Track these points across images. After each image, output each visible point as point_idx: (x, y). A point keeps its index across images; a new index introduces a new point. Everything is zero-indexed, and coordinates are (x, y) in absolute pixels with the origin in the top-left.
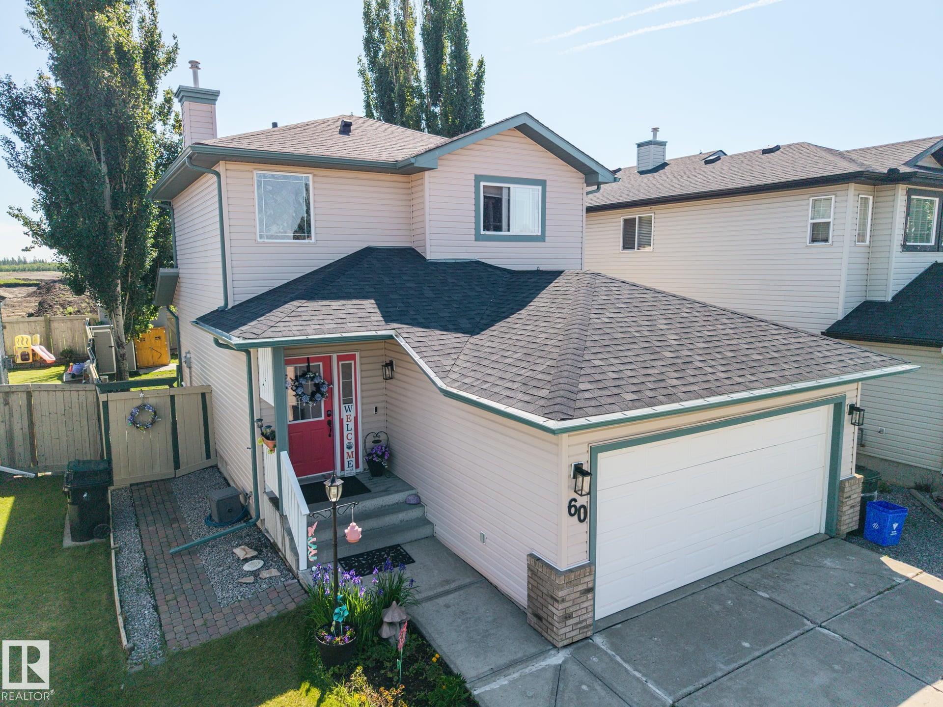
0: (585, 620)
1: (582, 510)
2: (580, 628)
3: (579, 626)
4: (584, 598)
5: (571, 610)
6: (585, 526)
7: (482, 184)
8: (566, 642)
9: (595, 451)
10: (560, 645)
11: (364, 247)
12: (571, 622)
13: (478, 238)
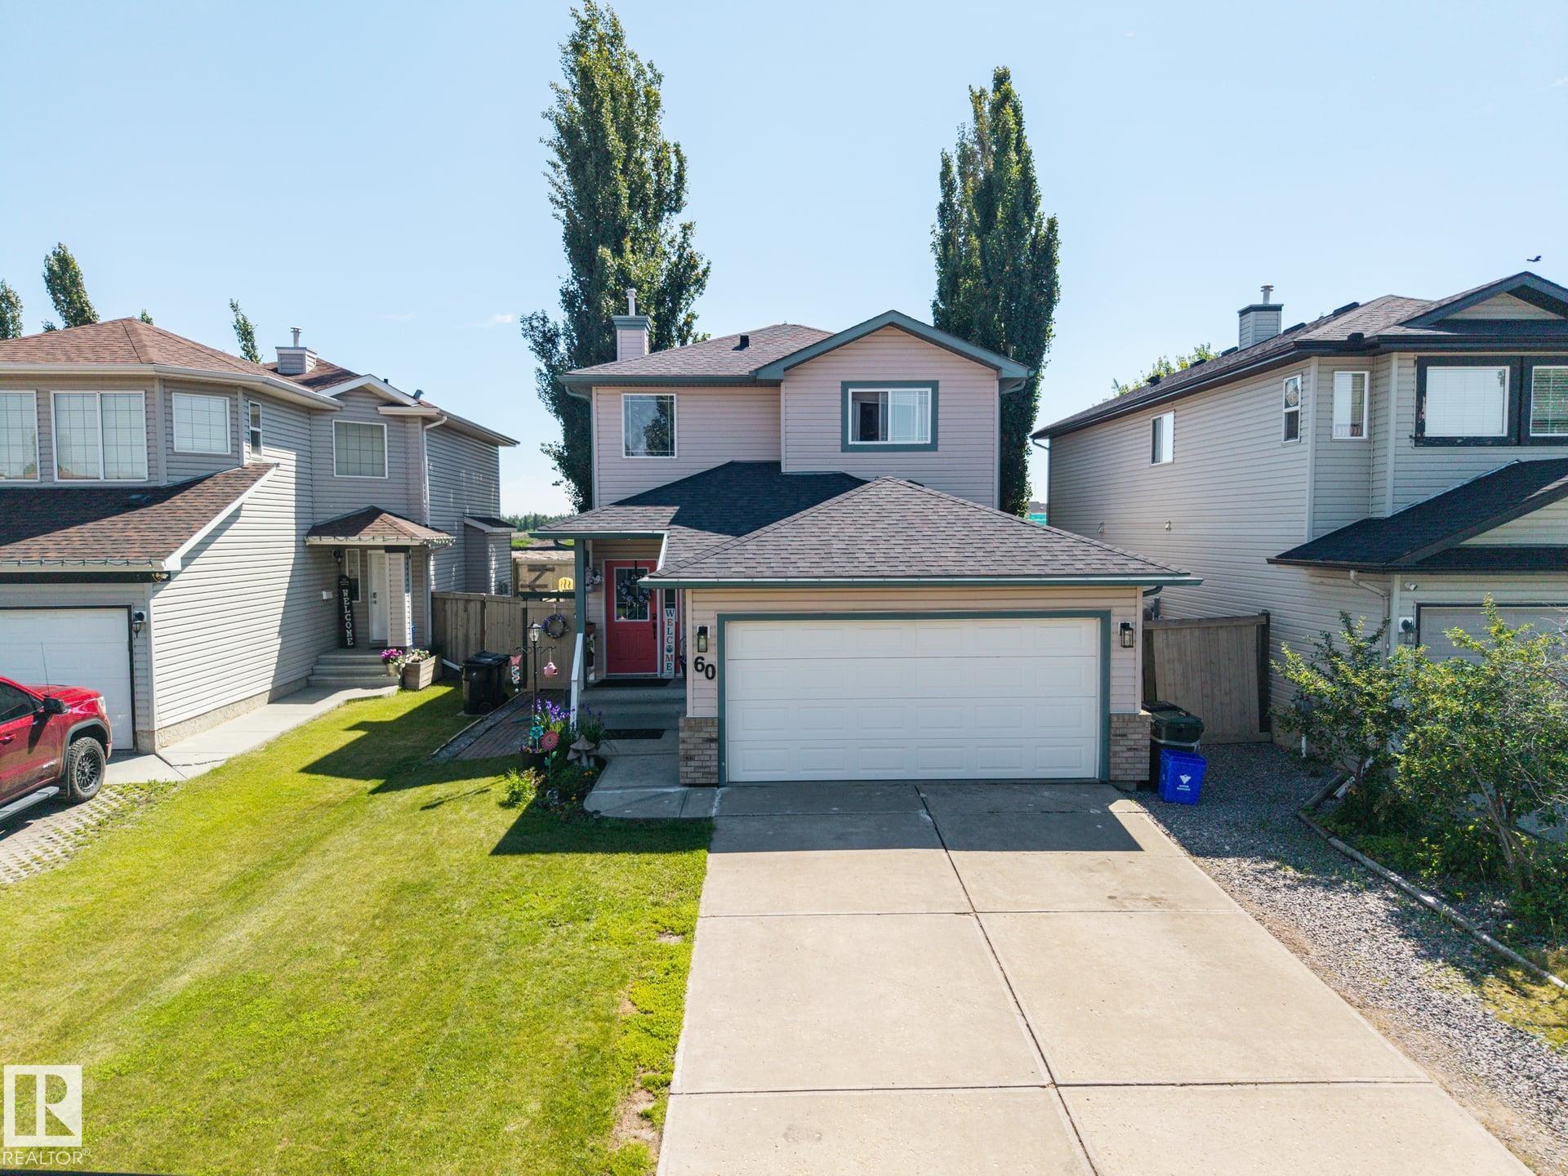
0: (709, 767)
1: (710, 669)
2: (703, 773)
3: (702, 770)
4: (707, 746)
5: (693, 753)
6: (714, 684)
7: (851, 391)
8: (688, 781)
9: (723, 619)
10: (682, 781)
11: (728, 460)
12: (692, 763)
13: (845, 448)
